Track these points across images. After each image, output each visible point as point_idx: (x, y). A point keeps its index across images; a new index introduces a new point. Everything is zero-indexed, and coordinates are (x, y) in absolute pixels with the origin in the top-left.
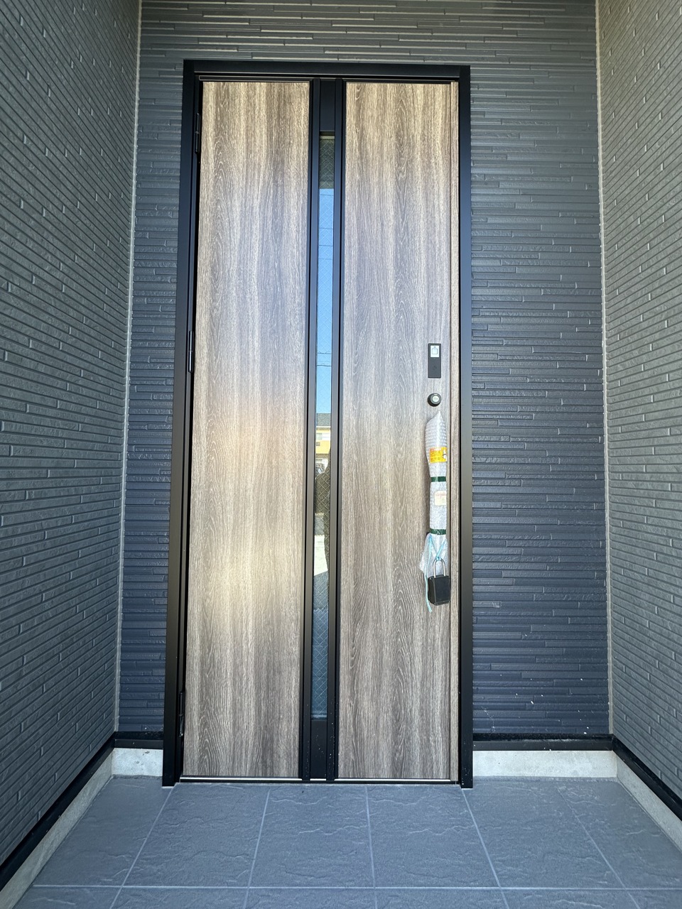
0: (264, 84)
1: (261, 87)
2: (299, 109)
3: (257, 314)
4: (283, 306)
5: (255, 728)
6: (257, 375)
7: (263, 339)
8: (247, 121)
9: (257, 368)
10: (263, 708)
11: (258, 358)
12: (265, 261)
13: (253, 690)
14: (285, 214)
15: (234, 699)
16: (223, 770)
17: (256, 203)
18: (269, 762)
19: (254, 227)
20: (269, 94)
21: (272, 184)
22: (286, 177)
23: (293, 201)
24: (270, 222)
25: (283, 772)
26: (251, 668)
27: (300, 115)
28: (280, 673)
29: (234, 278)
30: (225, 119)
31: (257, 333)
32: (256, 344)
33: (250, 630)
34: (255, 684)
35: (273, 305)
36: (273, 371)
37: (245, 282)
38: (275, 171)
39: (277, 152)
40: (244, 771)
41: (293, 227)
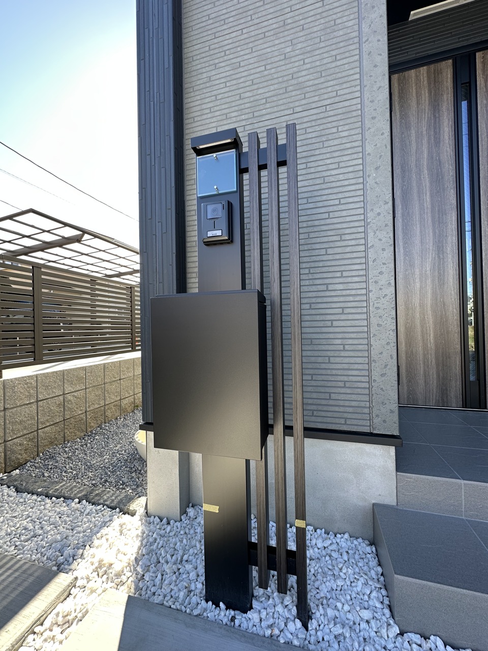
0: (425, 67)
1: (424, 70)
2: (447, 74)
3: (428, 184)
4: (442, 178)
5: (437, 383)
6: (429, 215)
7: (431, 196)
8: (416, 89)
9: (429, 211)
10: (441, 374)
11: (429, 206)
12: (431, 157)
13: (435, 366)
14: (442, 132)
15: (424, 370)
16: (420, 402)
17: (424, 129)
18: (445, 400)
19: (423, 142)
20: (428, 72)
21: (432, 118)
22: (441, 112)
23: (446, 124)
24: (433, 137)
25: (454, 405)
26: (433, 356)
27: (447, 78)
28: (449, 358)
29: (414, 169)
30: (404, 91)
31: (428, 194)
32: (428, 200)
33: (432, 338)
34: (436, 363)
35: (437, 179)
36: (439, 211)
37: (420, 170)
38: (434, 111)
39: (435, 100)
40: (432, 404)
41: (446, 137)
